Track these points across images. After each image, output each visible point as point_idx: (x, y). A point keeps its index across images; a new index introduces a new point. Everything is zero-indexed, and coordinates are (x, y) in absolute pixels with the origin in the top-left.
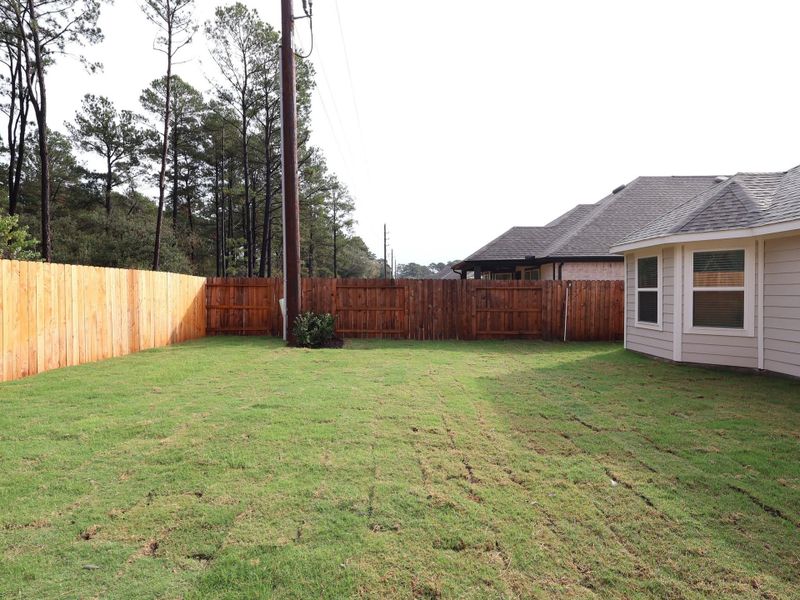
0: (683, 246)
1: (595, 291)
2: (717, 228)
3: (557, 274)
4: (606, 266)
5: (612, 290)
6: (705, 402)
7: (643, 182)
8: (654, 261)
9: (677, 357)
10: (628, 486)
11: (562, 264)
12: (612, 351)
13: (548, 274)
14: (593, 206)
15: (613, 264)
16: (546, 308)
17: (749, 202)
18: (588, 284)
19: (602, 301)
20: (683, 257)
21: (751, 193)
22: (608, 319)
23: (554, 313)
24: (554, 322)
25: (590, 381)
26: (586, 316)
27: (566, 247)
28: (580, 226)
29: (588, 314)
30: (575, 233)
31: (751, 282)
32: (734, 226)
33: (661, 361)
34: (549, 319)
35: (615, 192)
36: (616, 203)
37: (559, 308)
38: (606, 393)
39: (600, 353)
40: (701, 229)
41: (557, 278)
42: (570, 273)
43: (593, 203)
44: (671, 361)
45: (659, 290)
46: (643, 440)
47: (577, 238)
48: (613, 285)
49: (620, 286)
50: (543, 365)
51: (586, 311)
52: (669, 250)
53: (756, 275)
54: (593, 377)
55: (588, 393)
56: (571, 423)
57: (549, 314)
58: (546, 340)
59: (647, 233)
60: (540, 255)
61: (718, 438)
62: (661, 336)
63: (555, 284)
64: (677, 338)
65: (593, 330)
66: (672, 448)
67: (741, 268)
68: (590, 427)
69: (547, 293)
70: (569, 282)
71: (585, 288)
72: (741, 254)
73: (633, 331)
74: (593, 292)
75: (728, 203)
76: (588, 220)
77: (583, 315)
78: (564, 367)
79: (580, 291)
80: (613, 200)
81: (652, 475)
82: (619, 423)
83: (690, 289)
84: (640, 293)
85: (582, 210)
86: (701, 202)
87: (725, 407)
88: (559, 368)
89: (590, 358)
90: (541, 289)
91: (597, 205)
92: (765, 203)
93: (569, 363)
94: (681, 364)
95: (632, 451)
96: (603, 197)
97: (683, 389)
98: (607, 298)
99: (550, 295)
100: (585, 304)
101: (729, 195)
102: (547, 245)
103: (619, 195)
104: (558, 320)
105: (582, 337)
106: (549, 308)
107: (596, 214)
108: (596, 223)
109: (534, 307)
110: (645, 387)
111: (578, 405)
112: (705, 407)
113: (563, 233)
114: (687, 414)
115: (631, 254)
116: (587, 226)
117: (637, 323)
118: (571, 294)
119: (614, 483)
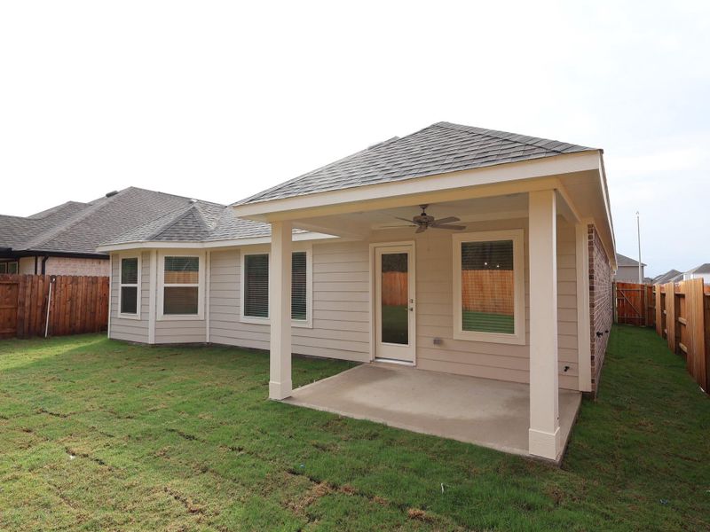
0: (158, 251)
1: (82, 286)
2: (181, 240)
3: (39, 269)
4: (95, 263)
5: (99, 285)
6: (164, 373)
7: (133, 192)
8: (135, 261)
9: (151, 341)
10: (85, 456)
11: (46, 258)
12: (97, 341)
13: (28, 268)
14: (85, 204)
15: (102, 261)
16: (24, 304)
17: (202, 223)
18: (75, 279)
19: (89, 296)
20: (157, 260)
21: (205, 217)
22: (95, 312)
23: (34, 309)
24: (33, 319)
25: (67, 373)
26: (71, 311)
27: (52, 241)
28: (69, 223)
29: (74, 309)
30: (63, 228)
31: (202, 281)
32: (192, 239)
33: (139, 345)
34: (27, 315)
35: (109, 195)
36: (108, 206)
37: (40, 304)
38: (81, 381)
39: (83, 345)
40: (170, 239)
41: (39, 273)
42: (54, 268)
43: (86, 202)
44: (147, 344)
45: (138, 285)
46: (108, 414)
47: (64, 234)
48: (100, 281)
49: (106, 281)
50: (12, 365)
51: (71, 305)
52: (146, 253)
53: (206, 275)
54: (71, 368)
55: (61, 385)
56: (38, 416)
57: (27, 311)
58: (22, 338)
59: (129, 238)
60: (19, 247)
61: (168, 397)
62: (138, 324)
63: (35, 279)
64: (151, 325)
65: (78, 323)
66: (131, 415)
67: (196, 269)
68: (58, 415)
69: (25, 287)
70: (52, 277)
71: (71, 283)
72: (197, 260)
73: (116, 322)
74: (80, 286)
75: (190, 222)
76: (79, 217)
77: (68, 308)
78: (39, 364)
79: (66, 286)
80: (105, 203)
81: (108, 440)
82: (88, 405)
83: (162, 285)
84: (123, 288)
85: (72, 208)
86: (171, 219)
87: (179, 374)
88: (33, 365)
89: (72, 351)
90: (17, 284)
91: (89, 205)
92: (212, 226)
93: (46, 359)
94: (154, 346)
95: (96, 426)
96: (96, 198)
97: (151, 366)
98: (94, 293)
99: (28, 291)
100: (70, 299)
101: (191, 216)
102: (30, 238)
103: (111, 199)
104: (39, 317)
105: (65, 331)
106: (27, 304)
107: (87, 213)
108: (86, 221)
109: (7, 304)
110: (120, 369)
111: (49, 398)
112: (164, 376)
113: (49, 227)
114: (149, 385)
115: (116, 254)
116: (77, 223)
117: (120, 315)
118: (55, 290)
119: (72, 457)
